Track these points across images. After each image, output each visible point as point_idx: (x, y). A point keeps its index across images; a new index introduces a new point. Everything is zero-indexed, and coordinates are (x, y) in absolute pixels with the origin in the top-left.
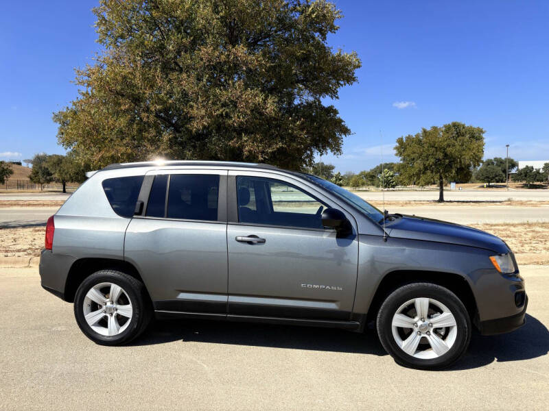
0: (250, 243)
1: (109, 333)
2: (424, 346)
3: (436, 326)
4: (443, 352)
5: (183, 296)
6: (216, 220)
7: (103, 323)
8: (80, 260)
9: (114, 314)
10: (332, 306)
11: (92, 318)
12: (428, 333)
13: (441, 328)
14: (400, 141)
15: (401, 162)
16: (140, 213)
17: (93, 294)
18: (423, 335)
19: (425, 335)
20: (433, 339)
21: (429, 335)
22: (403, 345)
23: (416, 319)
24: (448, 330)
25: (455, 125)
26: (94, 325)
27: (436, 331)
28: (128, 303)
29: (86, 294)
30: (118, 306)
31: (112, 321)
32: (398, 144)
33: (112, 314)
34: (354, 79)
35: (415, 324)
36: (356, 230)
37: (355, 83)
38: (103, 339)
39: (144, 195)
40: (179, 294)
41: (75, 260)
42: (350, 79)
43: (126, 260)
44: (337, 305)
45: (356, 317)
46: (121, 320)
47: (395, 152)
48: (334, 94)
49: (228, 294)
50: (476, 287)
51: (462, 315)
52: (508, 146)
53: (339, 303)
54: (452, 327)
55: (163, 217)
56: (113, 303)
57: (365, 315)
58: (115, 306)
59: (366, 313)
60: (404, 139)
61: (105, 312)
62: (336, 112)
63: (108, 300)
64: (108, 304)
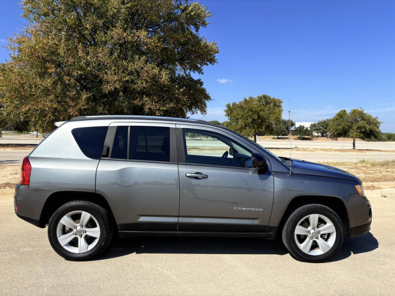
0: (196, 178)
1: (79, 251)
2: (315, 246)
3: (322, 233)
4: (327, 250)
5: (143, 219)
6: (169, 161)
7: (74, 243)
8: (55, 193)
9: (83, 236)
10: (256, 222)
11: (63, 240)
13: (325, 234)
14: (228, 106)
15: (229, 121)
16: (107, 156)
17: (66, 220)
18: (314, 239)
19: (316, 239)
20: (320, 241)
21: (318, 239)
22: (301, 246)
23: (310, 228)
24: (329, 235)
25: (265, 97)
26: (66, 245)
27: (322, 236)
28: (96, 227)
29: (60, 220)
30: (87, 229)
31: (82, 241)
32: (227, 108)
33: (81, 236)
34: (215, 61)
35: (309, 232)
36: (270, 168)
37: (215, 64)
38: (74, 256)
39: (109, 141)
40: (139, 217)
41: (51, 193)
42: (212, 61)
43: (97, 192)
44: (258, 221)
45: (270, 228)
46: (89, 240)
47: (225, 113)
48: (200, 71)
49: (178, 216)
50: (348, 205)
51: (339, 224)
52: (289, 112)
53: (260, 220)
54: (333, 233)
55: (126, 158)
56: (82, 227)
57: (276, 227)
58: (84, 229)
59: (277, 226)
60: (231, 105)
61: (76, 234)
62: (201, 84)
63: (79, 224)
64: (79, 228)
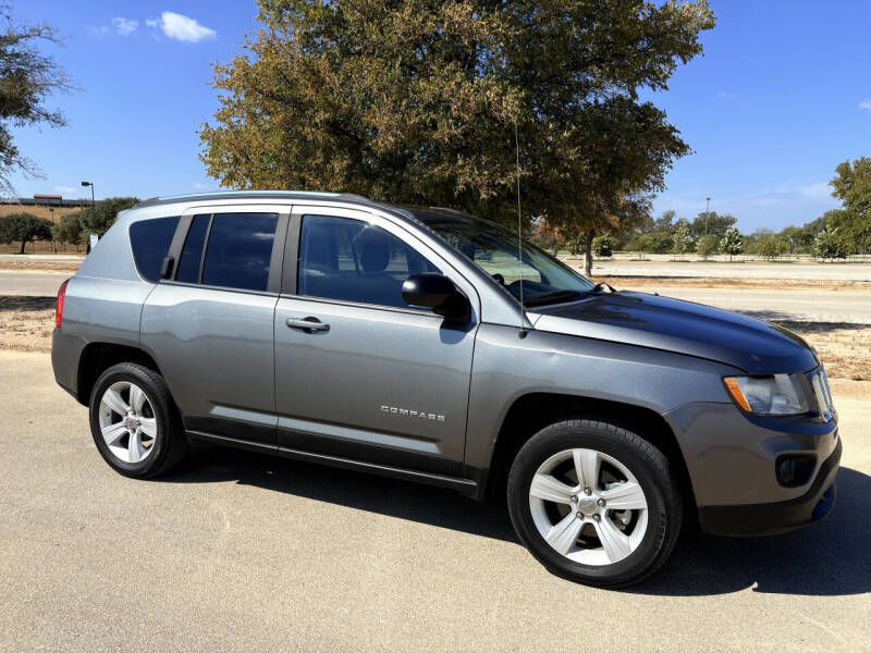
0: (307, 330)
1: (131, 457)
3: (612, 505)
4: (621, 556)
5: (218, 411)
6: (265, 290)
7: (124, 441)
8: (90, 344)
10: (430, 448)
11: (111, 433)
12: (598, 517)
13: (622, 511)
16: (167, 276)
17: (110, 399)
18: (587, 520)
19: (591, 521)
20: (605, 529)
21: (599, 520)
22: (551, 533)
23: (577, 489)
24: (636, 514)
27: (613, 515)
28: (152, 417)
29: (102, 396)
30: (142, 419)
31: (134, 441)
33: (134, 431)
35: (575, 498)
36: (477, 313)
38: (124, 466)
39: (177, 244)
40: (212, 408)
41: (84, 345)
43: (142, 348)
44: (439, 447)
45: (472, 471)
49: (278, 414)
53: (441, 444)
54: (641, 511)
55: (196, 282)
56: (135, 414)
57: (484, 470)
58: (138, 418)
59: (488, 466)
64: (130, 415)
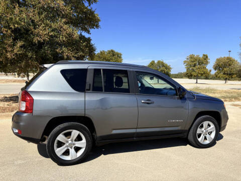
1: (70, 158)
3: (208, 131)
4: (211, 140)
5: (114, 132)
8: (54, 118)
9: (73, 147)
11: (60, 151)
16: (89, 90)
17: (60, 138)
18: (205, 136)
20: (208, 136)
23: (203, 129)
26: (61, 155)
28: (83, 140)
29: (56, 138)
30: (76, 142)
31: (72, 151)
43: (86, 116)
49: (136, 128)
53: (180, 126)
54: (213, 131)
55: (102, 91)
58: (74, 142)
59: (189, 129)
61: (68, 147)
63: (70, 139)
64: (70, 142)
